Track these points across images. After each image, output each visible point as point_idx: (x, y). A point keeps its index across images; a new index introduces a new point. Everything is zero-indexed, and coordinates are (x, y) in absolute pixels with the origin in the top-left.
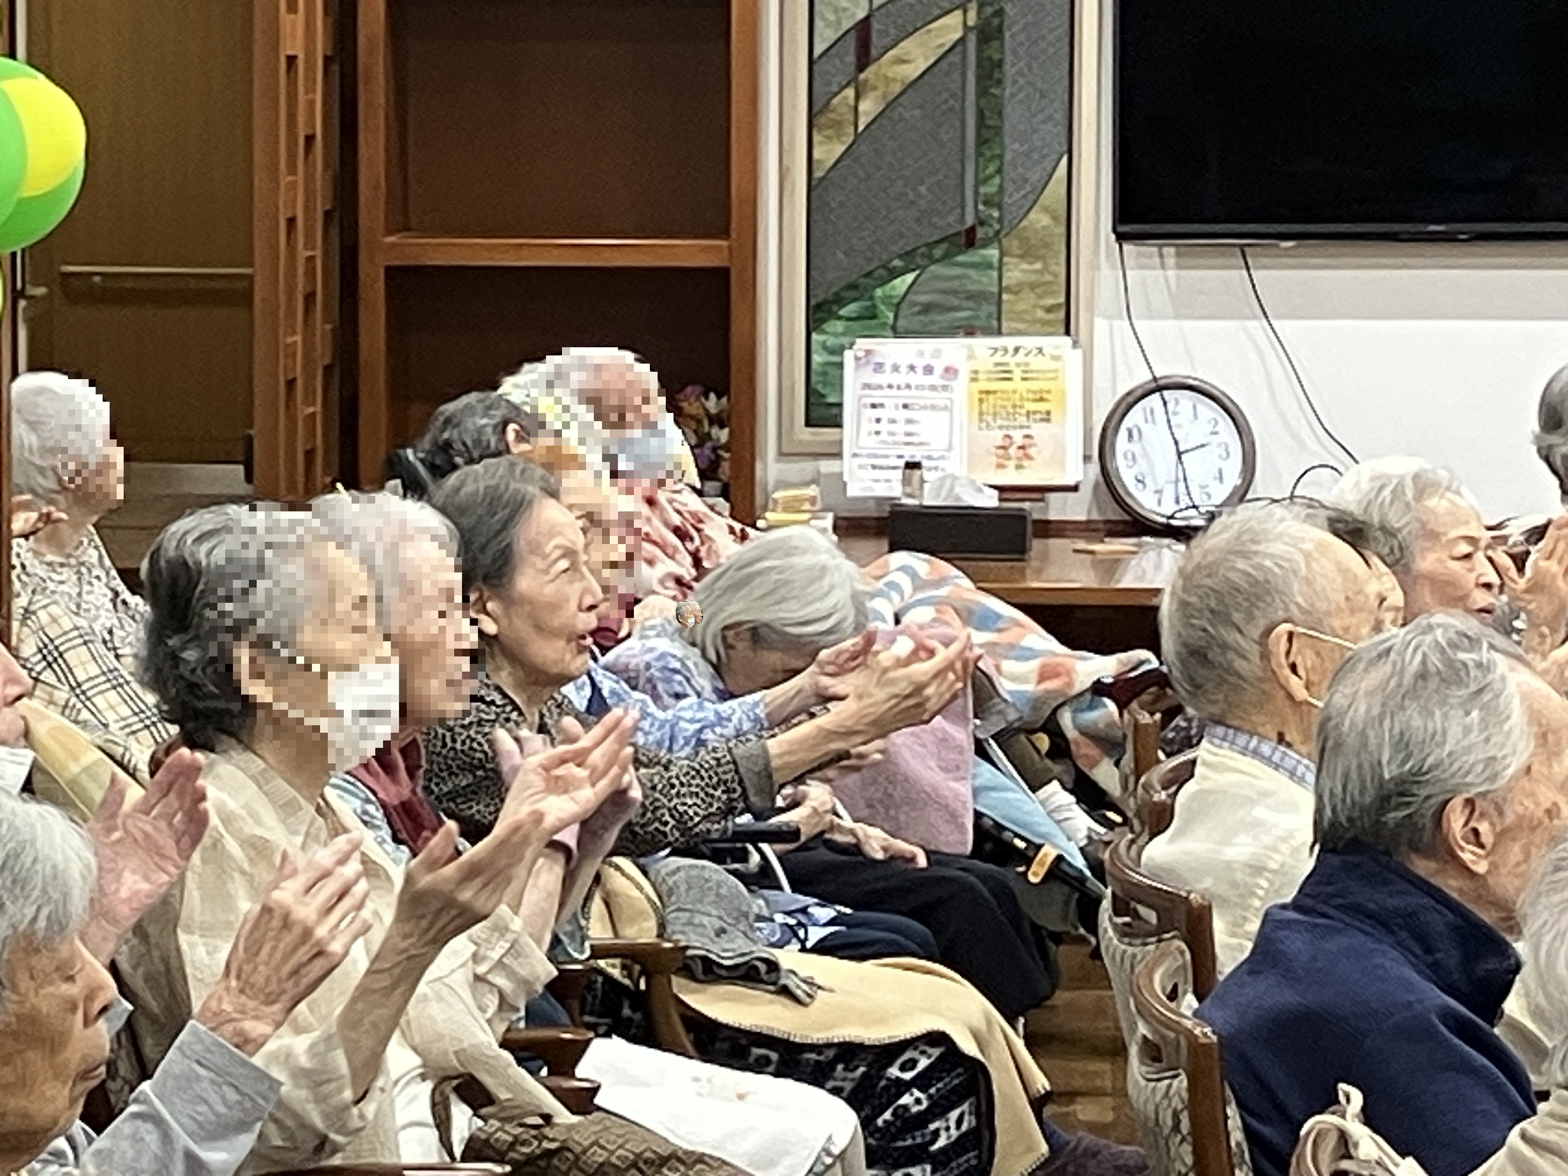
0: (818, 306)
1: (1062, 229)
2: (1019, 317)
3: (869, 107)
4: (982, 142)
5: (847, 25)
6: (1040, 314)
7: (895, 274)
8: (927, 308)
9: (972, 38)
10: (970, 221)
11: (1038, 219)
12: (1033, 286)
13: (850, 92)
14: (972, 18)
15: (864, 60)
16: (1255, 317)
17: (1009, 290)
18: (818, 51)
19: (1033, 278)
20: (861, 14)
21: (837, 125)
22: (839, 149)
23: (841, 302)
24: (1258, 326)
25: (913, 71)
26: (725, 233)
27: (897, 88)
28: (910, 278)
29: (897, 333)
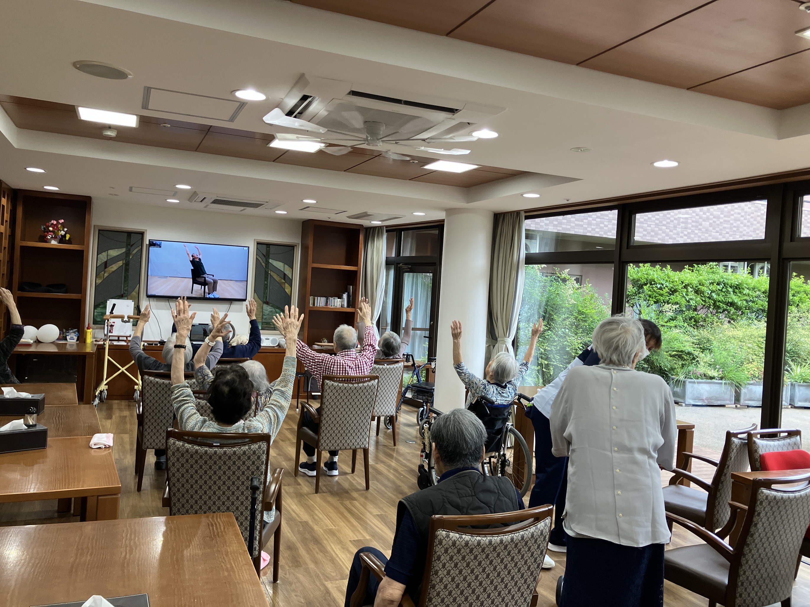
0: (96, 305)
1: (137, 295)
3: (106, 275)
4: (125, 281)
5: (103, 262)
9: (124, 266)
10: (122, 293)
11: (134, 293)
13: (103, 273)
14: (124, 262)
15: (106, 267)
18: (98, 265)
20: (105, 260)
21: (100, 278)
22: (100, 281)
23: (100, 305)
25: (113, 269)
26: (81, 293)
27: (111, 272)
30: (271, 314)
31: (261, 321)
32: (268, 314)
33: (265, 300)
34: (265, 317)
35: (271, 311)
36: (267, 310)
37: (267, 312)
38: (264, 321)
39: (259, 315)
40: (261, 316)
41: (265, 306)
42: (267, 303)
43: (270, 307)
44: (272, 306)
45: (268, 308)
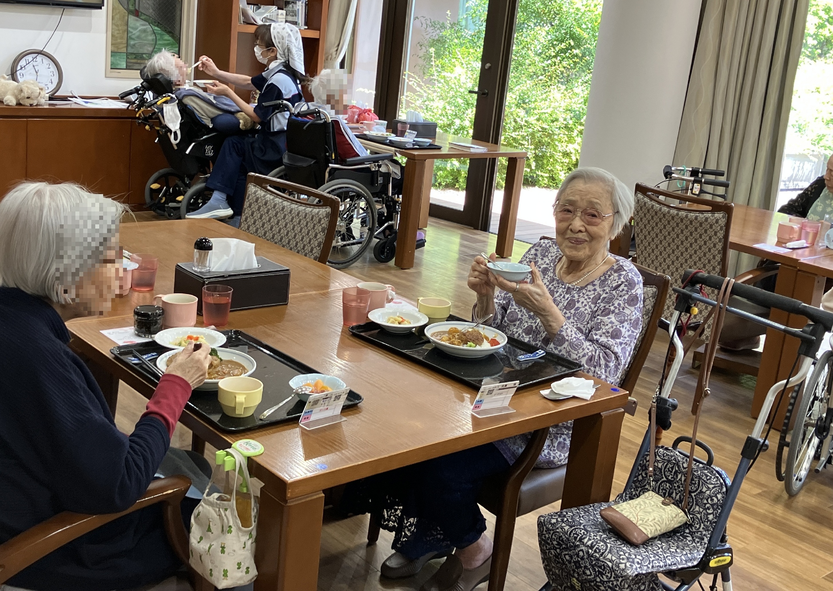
30: (143, 35)
31: (125, 50)
32: (138, 37)
33: (131, 8)
34: (132, 42)
35: (145, 31)
36: (135, 29)
37: (136, 33)
38: (130, 50)
39: (122, 38)
40: (125, 41)
41: (132, 19)
42: (136, 13)
43: (143, 22)
44: (144, 20)
45: (138, 24)
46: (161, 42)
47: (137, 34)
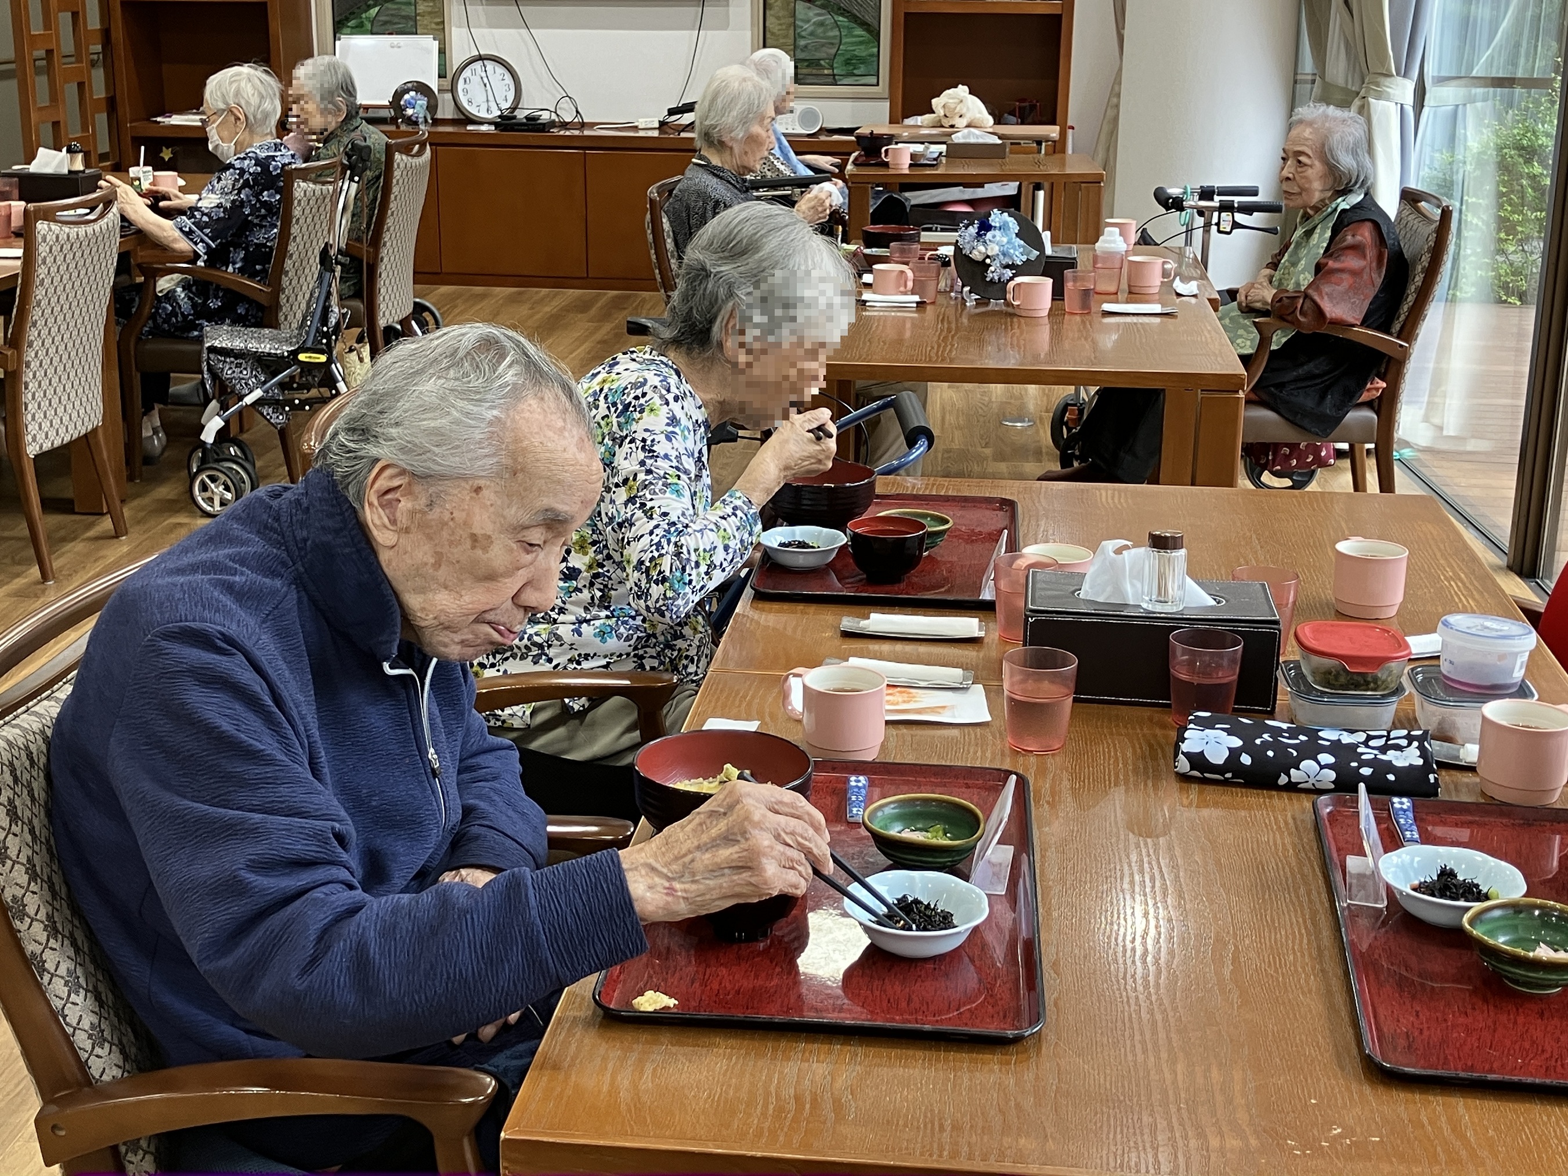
0: (339, 22)
2: (425, 27)
6: (434, 26)
7: (369, 7)
8: (385, 23)
12: (430, 13)
16: (521, 28)
17: (419, 14)
19: (430, 9)
24: (524, 31)
28: (377, 9)
29: (372, 33)
30: (820, 30)
35: (821, 24)
37: (808, 27)
38: (800, 55)
41: (802, 6)
43: (819, 10)
44: (821, 7)
46: (848, 40)
47: (812, 28)
